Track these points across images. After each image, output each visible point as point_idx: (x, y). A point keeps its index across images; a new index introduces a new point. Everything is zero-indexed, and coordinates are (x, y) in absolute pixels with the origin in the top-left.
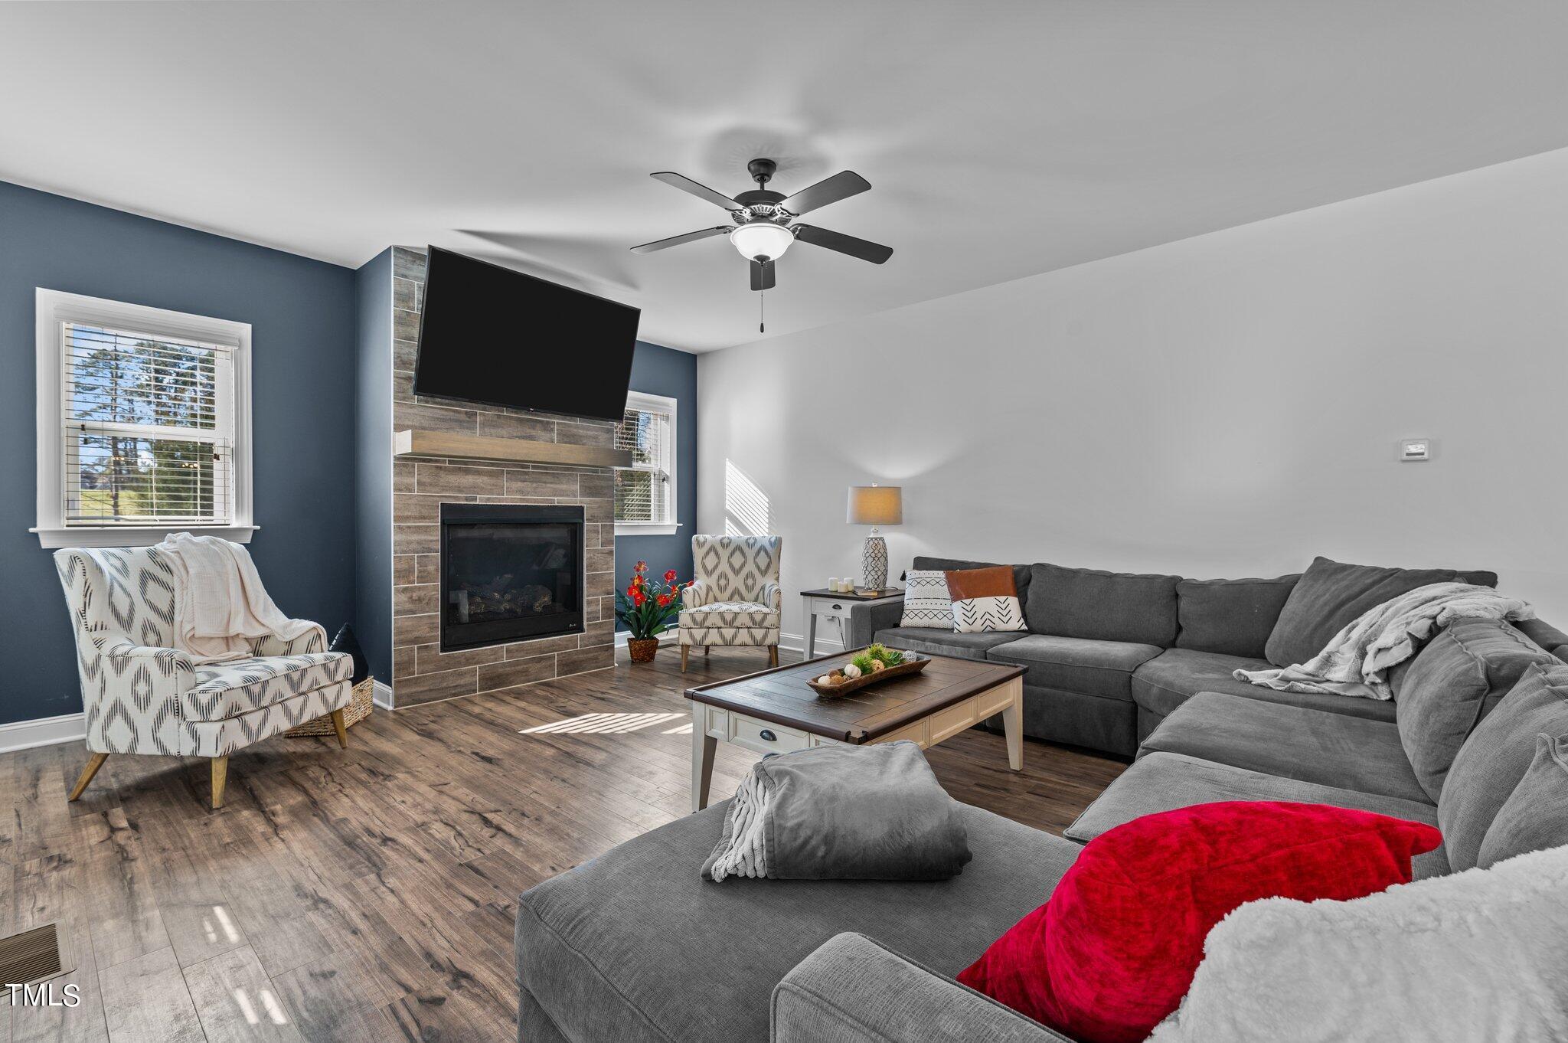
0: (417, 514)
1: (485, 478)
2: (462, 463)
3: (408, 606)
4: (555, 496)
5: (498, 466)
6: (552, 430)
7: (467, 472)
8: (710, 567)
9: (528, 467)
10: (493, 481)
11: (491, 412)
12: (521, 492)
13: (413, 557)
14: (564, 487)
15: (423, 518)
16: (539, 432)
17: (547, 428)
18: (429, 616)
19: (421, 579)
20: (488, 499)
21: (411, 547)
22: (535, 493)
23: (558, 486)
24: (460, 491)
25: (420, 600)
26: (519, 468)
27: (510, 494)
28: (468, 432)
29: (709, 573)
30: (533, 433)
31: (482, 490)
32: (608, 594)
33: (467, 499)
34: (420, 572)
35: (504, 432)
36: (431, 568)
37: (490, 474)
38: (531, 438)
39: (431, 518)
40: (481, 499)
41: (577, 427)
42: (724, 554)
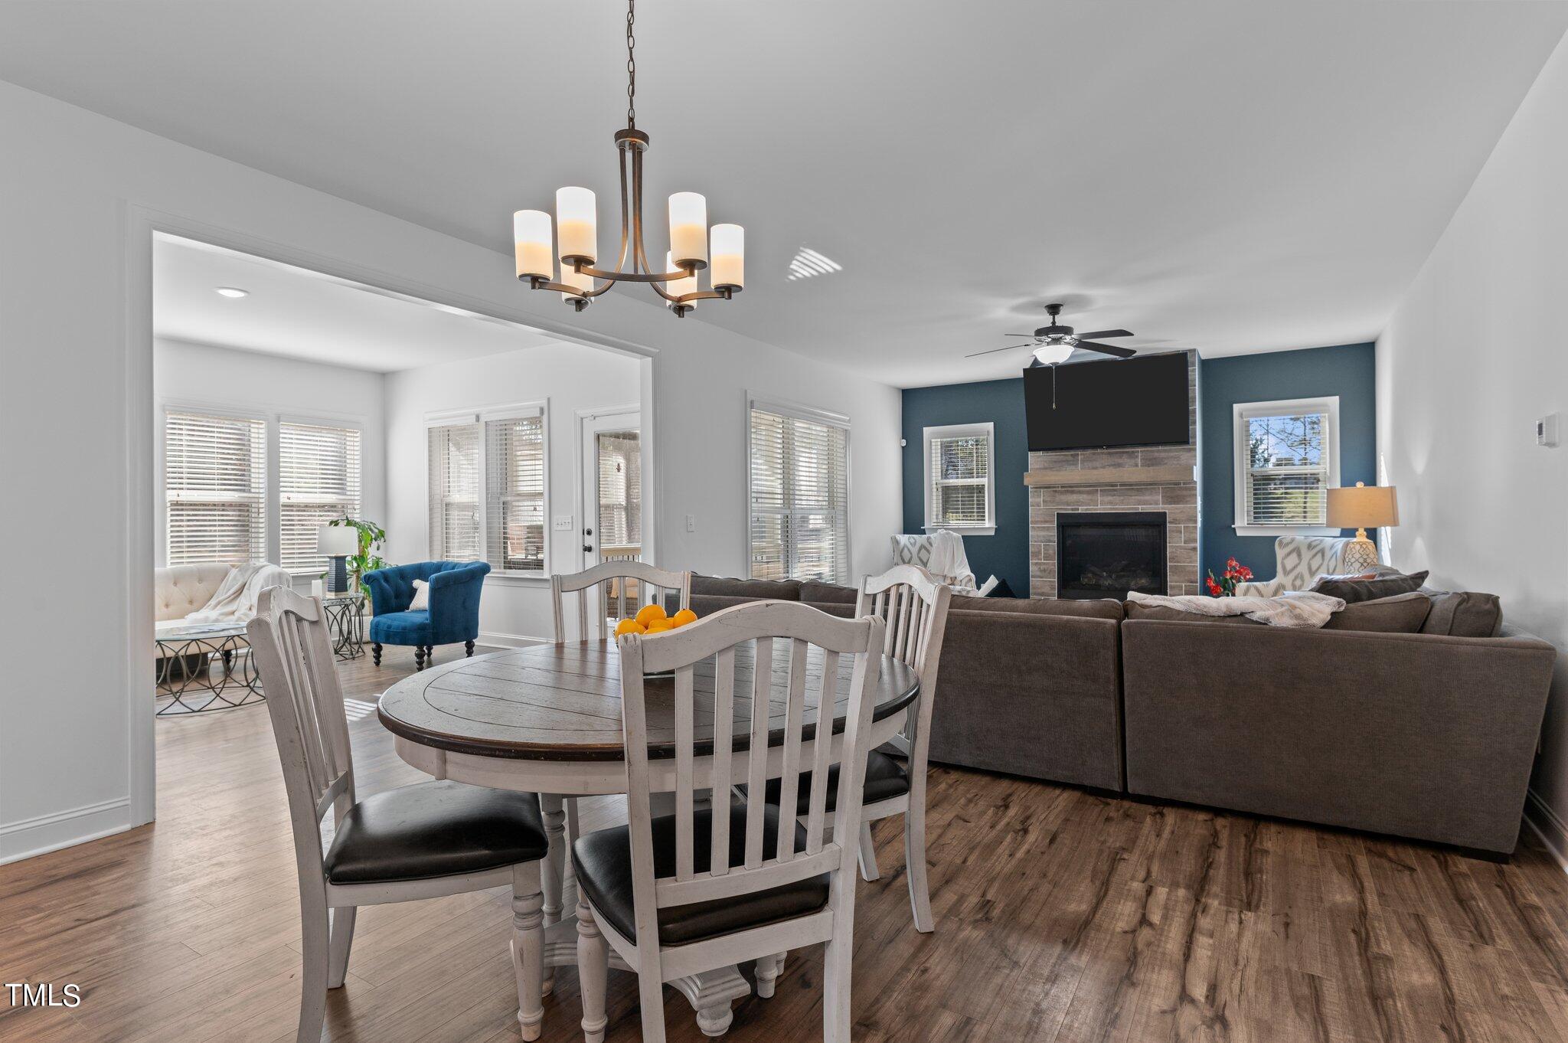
0: (1042, 519)
1: (1085, 496)
2: (1069, 488)
3: (1038, 573)
4: (1139, 505)
5: (1092, 488)
6: (1137, 457)
7: (1073, 492)
8: (1289, 567)
9: (1116, 486)
10: (1090, 497)
11: (1089, 452)
12: (1111, 503)
13: (1040, 546)
14: (1147, 498)
15: (1046, 522)
16: (1125, 459)
17: (1132, 455)
18: (1050, 581)
19: (1046, 558)
20: (1087, 509)
21: (1042, 538)
22: (1122, 503)
23: (1142, 498)
24: (1068, 505)
25: (1045, 570)
26: (1110, 488)
27: (1102, 505)
28: (1073, 467)
29: (1286, 573)
30: (1120, 461)
31: (1083, 504)
32: (1192, 582)
33: (1072, 510)
34: (1044, 554)
35: (1097, 464)
36: (1051, 552)
37: (1088, 493)
38: (1119, 465)
39: (1052, 522)
40: (1081, 510)
41: (1158, 451)
42: (1306, 555)
